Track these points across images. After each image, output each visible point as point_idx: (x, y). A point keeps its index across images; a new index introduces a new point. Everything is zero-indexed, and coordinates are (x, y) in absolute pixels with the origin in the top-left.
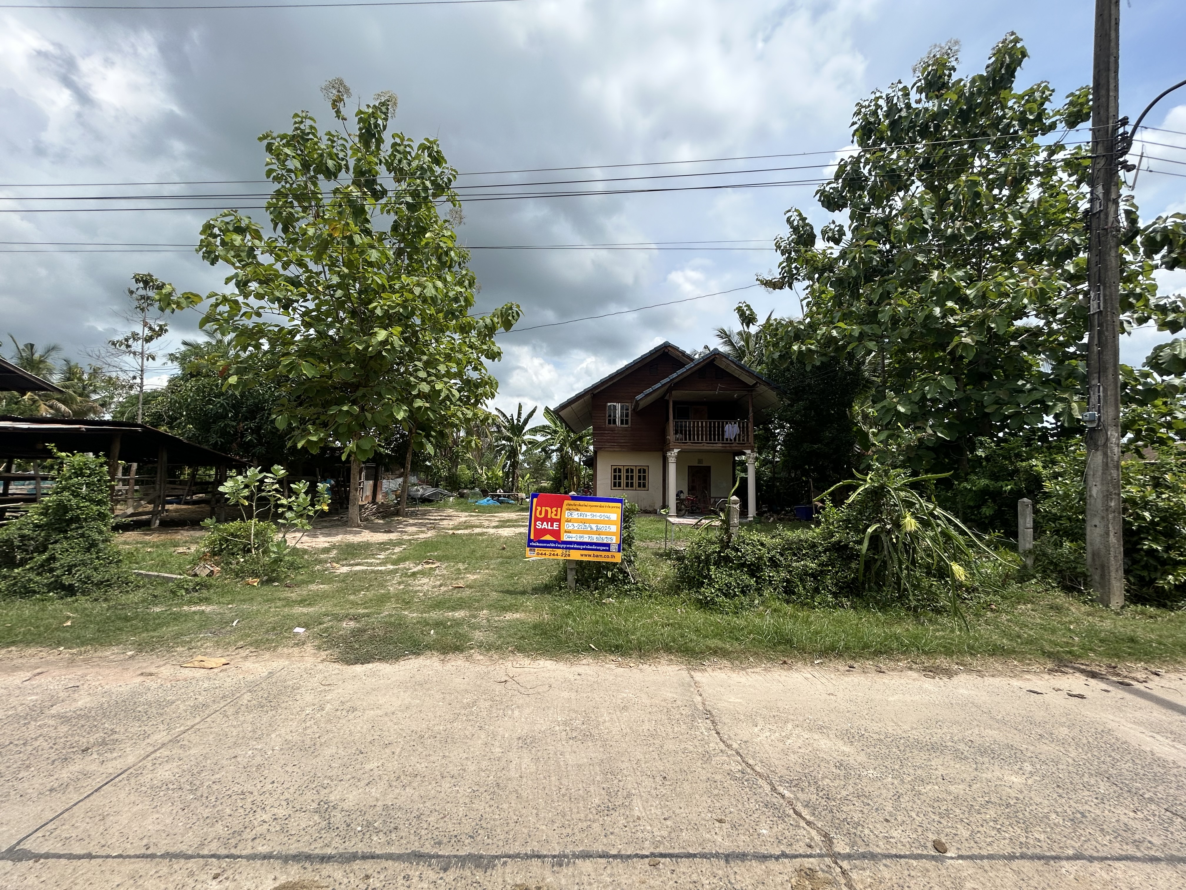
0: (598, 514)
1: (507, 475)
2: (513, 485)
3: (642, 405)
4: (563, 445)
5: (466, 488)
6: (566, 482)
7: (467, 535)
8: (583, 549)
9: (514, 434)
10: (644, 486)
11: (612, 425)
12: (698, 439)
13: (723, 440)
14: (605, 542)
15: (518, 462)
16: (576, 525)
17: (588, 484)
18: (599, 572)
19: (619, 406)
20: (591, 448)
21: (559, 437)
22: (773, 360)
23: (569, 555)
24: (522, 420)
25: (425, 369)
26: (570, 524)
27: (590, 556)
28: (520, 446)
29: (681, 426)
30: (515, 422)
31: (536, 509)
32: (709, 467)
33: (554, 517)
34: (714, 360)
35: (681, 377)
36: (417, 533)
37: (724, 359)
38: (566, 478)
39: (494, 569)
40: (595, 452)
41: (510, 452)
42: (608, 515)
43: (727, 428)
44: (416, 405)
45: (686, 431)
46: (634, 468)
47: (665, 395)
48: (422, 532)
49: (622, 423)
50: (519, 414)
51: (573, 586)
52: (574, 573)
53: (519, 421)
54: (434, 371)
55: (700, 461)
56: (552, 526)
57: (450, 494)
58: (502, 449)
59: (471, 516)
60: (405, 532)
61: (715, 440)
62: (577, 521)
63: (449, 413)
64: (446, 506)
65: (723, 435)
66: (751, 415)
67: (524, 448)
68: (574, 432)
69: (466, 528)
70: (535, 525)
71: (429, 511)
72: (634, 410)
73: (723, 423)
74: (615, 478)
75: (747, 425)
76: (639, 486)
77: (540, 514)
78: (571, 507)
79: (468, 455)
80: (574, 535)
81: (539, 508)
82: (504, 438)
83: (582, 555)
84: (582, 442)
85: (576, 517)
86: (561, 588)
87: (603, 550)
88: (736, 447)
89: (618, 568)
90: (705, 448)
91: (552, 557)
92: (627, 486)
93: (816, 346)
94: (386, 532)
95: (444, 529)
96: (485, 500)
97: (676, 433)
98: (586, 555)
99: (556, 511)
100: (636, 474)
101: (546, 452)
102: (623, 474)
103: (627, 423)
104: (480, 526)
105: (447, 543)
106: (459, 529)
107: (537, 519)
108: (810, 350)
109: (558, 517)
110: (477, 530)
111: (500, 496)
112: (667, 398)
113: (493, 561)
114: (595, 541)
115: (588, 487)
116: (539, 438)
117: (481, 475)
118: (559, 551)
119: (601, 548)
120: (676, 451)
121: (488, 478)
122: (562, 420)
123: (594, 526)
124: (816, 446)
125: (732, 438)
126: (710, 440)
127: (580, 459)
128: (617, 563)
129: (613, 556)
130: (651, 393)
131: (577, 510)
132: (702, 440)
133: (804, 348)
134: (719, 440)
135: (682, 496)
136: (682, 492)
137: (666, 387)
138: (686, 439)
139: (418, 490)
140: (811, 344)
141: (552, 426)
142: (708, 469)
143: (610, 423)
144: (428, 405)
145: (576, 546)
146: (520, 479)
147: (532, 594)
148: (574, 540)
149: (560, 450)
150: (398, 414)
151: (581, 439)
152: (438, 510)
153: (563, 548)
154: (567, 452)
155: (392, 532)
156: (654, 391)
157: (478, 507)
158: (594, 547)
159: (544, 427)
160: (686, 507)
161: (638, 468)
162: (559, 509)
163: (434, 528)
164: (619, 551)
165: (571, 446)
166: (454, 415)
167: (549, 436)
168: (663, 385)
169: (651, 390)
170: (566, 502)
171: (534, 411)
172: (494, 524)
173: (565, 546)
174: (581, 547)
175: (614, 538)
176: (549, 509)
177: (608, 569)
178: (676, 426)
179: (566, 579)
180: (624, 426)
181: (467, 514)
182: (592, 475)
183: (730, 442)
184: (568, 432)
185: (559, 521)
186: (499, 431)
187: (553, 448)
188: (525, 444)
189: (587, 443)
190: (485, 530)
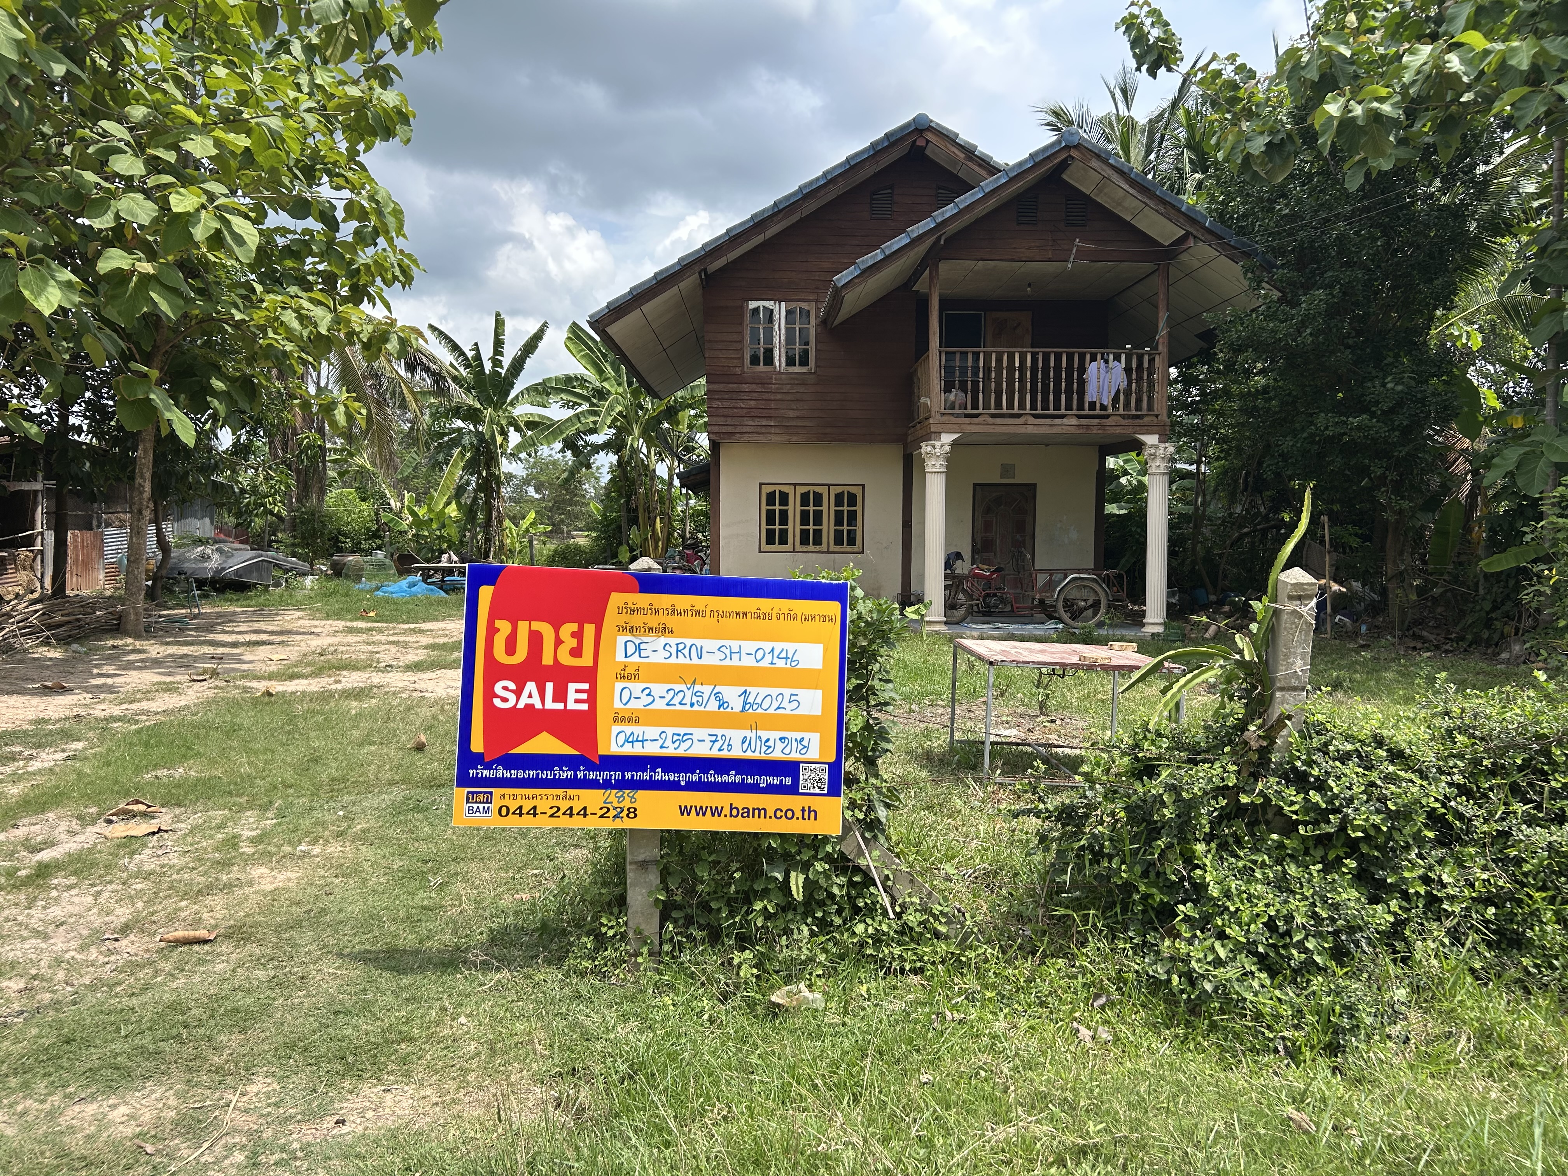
0: (749, 646)
1: (470, 513)
2: (488, 540)
3: (852, 303)
4: (622, 432)
5: (356, 549)
6: (634, 534)
7: (312, 697)
8: (692, 787)
9: (486, 400)
10: (852, 541)
11: (762, 368)
12: (1010, 406)
13: (1081, 407)
14: (777, 755)
15: (498, 478)
16: (658, 689)
17: (693, 536)
18: (753, 870)
19: (780, 310)
20: (703, 440)
21: (611, 408)
22: (1248, 157)
23: (633, 813)
24: (506, 361)
25: (139, 148)
26: (636, 687)
27: (717, 812)
28: (504, 433)
29: (963, 370)
30: (488, 366)
31: (492, 631)
32: (1032, 488)
33: (566, 659)
34: (1064, 165)
35: (968, 218)
36: (148, 694)
37: (1095, 163)
38: (634, 521)
39: (363, 837)
40: (715, 445)
41: (477, 450)
42: (790, 647)
43: (1092, 369)
44: (104, 266)
45: (975, 384)
46: (823, 490)
47: (916, 274)
48: (169, 688)
49: (790, 362)
50: (498, 344)
51: (651, 927)
52: (654, 878)
53: (497, 363)
54: (171, 157)
55: (1007, 470)
56: (560, 695)
57: (306, 566)
58: (454, 443)
59: (351, 631)
60: (111, 689)
61: (1057, 407)
62: (663, 674)
63: (259, 316)
64: (289, 602)
65: (1082, 392)
66: (1163, 332)
67: (515, 438)
68: (655, 395)
69: (318, 672)
70: (489, 694)
71: (231, 618)
72: (824, 323)
73: (1082, 357)
74: (770, 520)
75: (1151, 361)
76: (839, 541)
77: (511, 648)
78: (637, 620)
79: (359, 460)
80: (652, 732)
81: (504, 627)
82: (457, 412)
83: (684, 811)
84: (675, 422)
85: (658, 658)
86: (601, 941)
87: (771, 790)
88: (1116, 427)
89: (828, 858)
90: (1030, 429)
91: (564, 822)
92: (804, 541)
93: (1395, 105)
94: (47, 691)
95: (246, 675)
96: (404, 583)
97: (947, 389)
98: (701, 811)
99: (578, 635)
100: (828, 509)
101: (576, 452)
102: (794, 509)
103: (804, 362)
104: (368, 665)
105: (233, 730)
106: (294, 677)
107: (495, 672)
108: (1376, 117)
109: (586, 660)
110: (352, 680)
111: (450, 571)
112: (920, 286)
113: (371, 802)
114: (737, 753)
115: (695, 546)
116: (557, 412)
117: (399, 515)
118: (592, 798)
119: (765, 781)
120: (947, 439)
121: (418, 523)
122: (622, 357)
123: (732, 694)
124: (1355, 421)
125: (1107, 401)
126: (1045, 407)
127: (670, 469)
128: (826, 839)
129: (810, 813)
130: (875, 267)
131: (665, 630)
132: (1022, 406)
133: (1358, 110)
134: (1069, 407)
135: (962, 568)
136: (958, 556)
137: (921, 249)
138: (975, 406)
139: (205, 558)
140: (1381, 100)
141: (591, 376)
142: (1029, 491)
143: (755, 360)
144: (147, 268)
145: (659, 775)
146: (507, 523)
147: (485, 966)
148: (652, 749)
149: (614, 445)
150: (38, 294)
151: (671, 413)
152: (260, 613)
153: (607, 785)
154: (635, 451)
155: (65, 691)
156: (888, 259)
157: (377, 604)
158: (733, 778)
159: (569, 379)
160: (970, 597)
161: (835, 491)
162: (589, 629)
163: (214, 674)
164: (834, 791)
165: (644, 434)
166: (275, 322)
167: (585, 407)
168: (914, 242)
169: (877, 255)
170: (617, 599)
171: (538, 337)
172: (413, 657)
173: (616, 775)
174: (683, 778)
175: (814, 739)
176: (545, 629)
177: (789, 861)
178: (949, 370)
179: (621, 902)
180: (797, 369)
181: (340, 624)
182: (705, 514)
183: (1098, 412)
184: (635, 394)
185: (589, 675)
186: (441, 391)
187: (594, 439)
188: (518, 429)
189: (690, 427)
190: (376, 678)
